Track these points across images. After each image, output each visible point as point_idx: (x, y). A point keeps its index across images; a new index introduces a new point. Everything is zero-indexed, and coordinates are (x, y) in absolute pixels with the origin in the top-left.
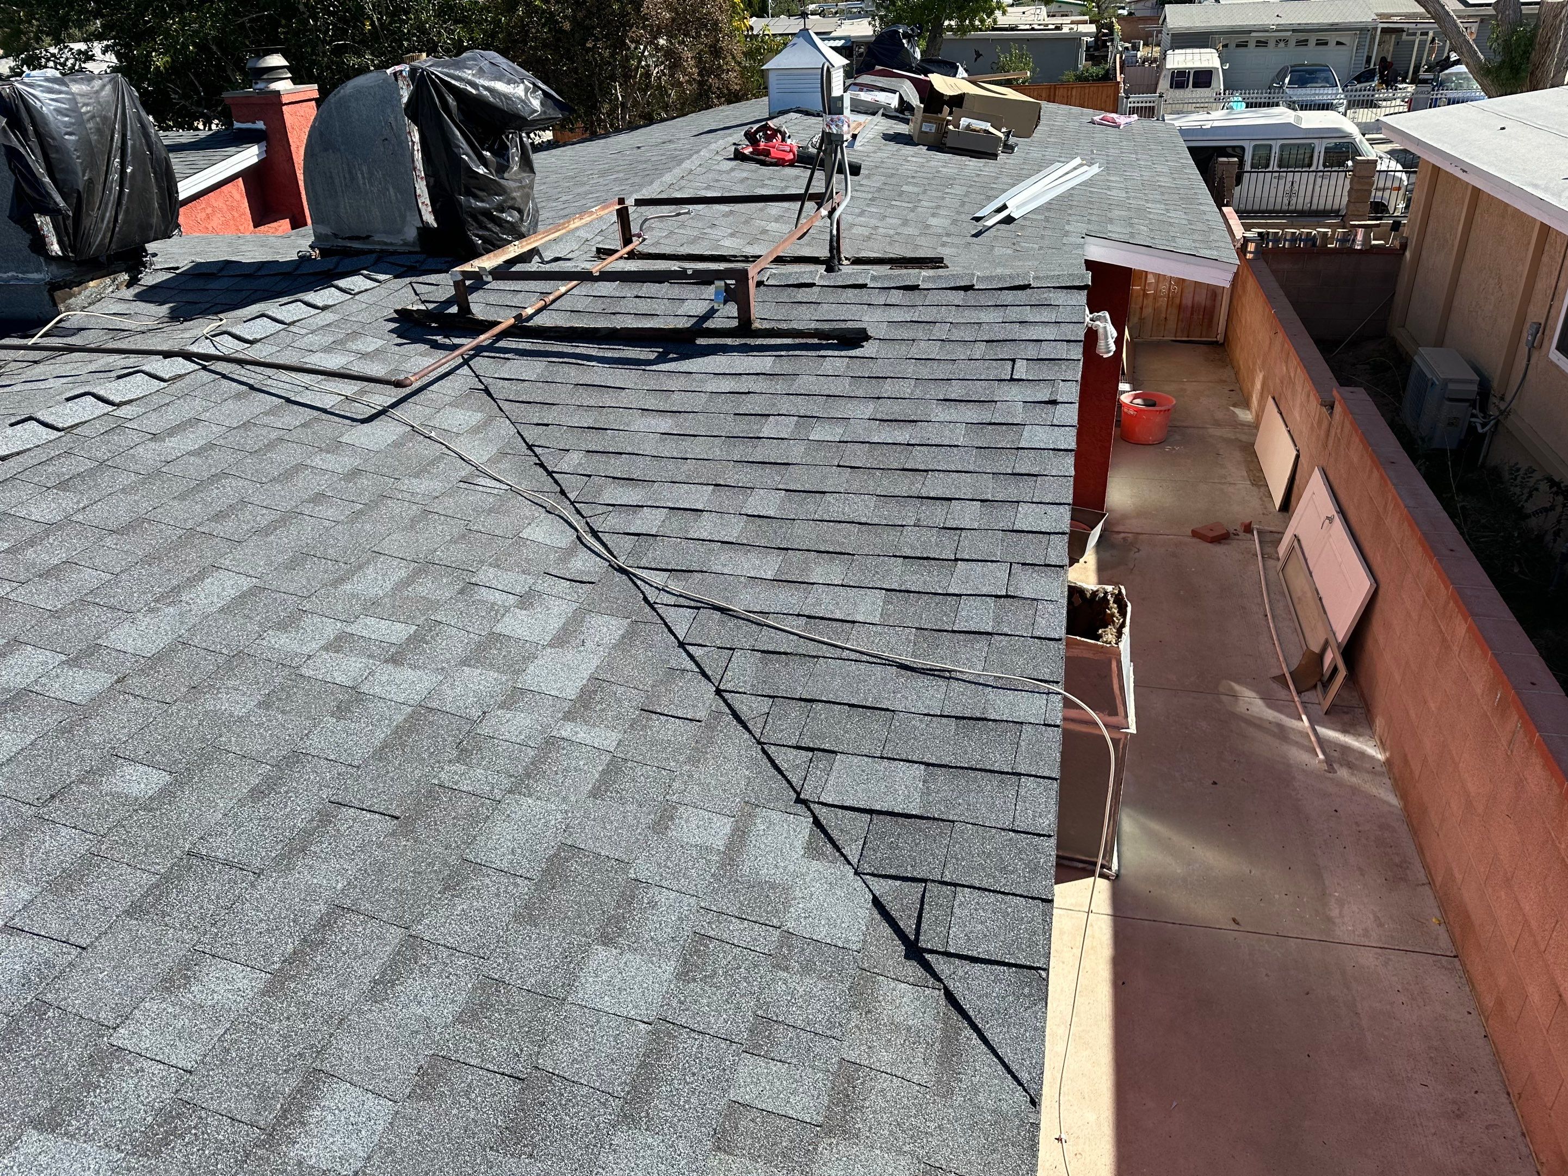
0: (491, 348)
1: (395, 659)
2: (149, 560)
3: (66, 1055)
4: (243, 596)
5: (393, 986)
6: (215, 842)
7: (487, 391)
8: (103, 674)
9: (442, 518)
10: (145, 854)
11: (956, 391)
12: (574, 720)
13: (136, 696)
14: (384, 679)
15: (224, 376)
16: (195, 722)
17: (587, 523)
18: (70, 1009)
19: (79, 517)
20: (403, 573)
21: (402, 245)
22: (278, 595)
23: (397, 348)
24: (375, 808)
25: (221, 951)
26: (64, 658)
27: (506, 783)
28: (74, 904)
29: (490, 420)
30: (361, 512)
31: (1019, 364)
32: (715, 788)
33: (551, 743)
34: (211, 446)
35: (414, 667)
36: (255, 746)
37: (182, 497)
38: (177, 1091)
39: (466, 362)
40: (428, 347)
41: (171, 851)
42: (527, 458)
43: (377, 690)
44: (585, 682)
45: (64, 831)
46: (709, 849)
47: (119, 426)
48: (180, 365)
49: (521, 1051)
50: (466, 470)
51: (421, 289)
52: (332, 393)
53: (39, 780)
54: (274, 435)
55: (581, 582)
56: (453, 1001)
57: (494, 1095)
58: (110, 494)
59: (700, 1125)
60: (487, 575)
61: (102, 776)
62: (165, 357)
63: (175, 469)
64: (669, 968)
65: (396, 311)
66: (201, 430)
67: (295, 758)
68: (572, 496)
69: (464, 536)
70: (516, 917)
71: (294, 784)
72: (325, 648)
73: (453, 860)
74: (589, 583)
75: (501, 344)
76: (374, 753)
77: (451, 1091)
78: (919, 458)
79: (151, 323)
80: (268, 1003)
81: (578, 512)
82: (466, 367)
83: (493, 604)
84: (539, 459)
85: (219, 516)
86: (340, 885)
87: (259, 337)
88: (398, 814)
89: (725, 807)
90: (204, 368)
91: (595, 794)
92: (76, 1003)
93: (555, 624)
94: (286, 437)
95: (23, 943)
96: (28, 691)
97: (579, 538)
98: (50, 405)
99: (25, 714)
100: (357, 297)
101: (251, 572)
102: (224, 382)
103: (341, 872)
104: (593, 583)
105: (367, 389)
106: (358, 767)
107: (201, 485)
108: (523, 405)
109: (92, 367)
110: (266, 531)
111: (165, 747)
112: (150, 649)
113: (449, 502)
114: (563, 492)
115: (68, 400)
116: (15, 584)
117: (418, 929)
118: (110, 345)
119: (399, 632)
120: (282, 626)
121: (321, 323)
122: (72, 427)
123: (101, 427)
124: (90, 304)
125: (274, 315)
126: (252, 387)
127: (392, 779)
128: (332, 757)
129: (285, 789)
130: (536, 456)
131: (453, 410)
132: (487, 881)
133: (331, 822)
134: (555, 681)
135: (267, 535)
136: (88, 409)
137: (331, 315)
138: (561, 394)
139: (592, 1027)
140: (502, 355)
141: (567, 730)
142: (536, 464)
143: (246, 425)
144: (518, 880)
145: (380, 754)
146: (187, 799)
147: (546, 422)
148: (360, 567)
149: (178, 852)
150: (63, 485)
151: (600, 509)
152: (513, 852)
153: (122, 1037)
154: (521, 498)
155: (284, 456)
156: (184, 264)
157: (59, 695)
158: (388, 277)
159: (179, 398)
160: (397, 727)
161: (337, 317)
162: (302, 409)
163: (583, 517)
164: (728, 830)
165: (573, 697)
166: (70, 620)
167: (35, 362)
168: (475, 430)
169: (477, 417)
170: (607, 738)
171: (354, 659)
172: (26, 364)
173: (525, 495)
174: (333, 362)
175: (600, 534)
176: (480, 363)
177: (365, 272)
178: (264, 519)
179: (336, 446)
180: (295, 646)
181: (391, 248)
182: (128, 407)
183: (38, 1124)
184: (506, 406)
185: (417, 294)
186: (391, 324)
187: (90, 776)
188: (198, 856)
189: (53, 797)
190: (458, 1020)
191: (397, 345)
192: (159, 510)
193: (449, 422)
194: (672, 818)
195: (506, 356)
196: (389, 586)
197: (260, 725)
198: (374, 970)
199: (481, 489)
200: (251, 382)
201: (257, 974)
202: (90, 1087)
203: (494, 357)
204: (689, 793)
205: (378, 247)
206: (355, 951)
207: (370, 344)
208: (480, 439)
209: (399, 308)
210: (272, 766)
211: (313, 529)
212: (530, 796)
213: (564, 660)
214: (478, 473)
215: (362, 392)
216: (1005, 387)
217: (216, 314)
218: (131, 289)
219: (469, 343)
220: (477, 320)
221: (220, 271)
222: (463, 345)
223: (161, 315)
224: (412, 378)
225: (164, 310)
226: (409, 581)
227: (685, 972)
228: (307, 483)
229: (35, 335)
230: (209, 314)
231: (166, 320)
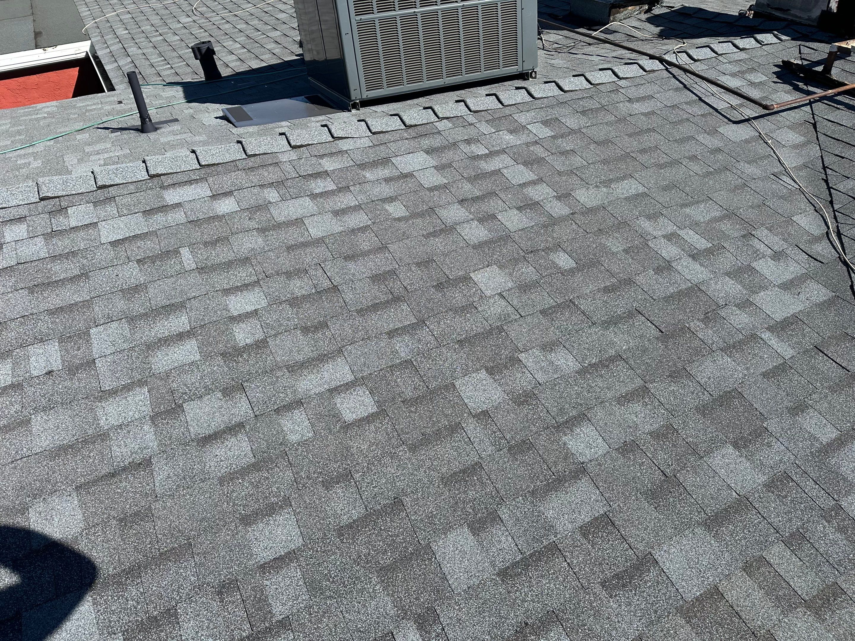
0: (831, 99)
1: (694, 257)
2: (605, 162)
3: (503, 351)
4: (637, 195)
5: (628, 402)
6: (582, 301)
7: (815, 126)
8: (567, 208)
9: (752, 192)
10: (555, 292)
12: (772, 332)
13: (576, 223)
14: (684, 264)
15: (674, 77)
16: (594, 246)
17: (838, 227)
18: (509, 336)
19: (584, 130)
20: (718, 214)
21: (806, 19)
22: (653, 201)
23: (773, 84)
24: (654, 322)
25: (567, 346)
26: (556, 195)
27: (721, 345)
28: (524, 298)
29: (809, 142)
30: (711, 173)
32: (838, 411)
33: (754, 337)
34: (653, 113)
35: (701, 265)
36: (615, 269)
37: (630, 136)
38: (533, 388)
39: (810, 103)
40: (791, 88)
41: (565, 296)
42: (819, 174)
43: (679, 268)
44: (789, 315)
45: (531, 267)
46: (816, 439)
47: (616, 91)
48: (656, 65)
49: (672, 465)
50: (778, 169)
51: (804, 50)
52: (725, 101)
53: (529, 243)
54: (685, 116)
55: (815, 259)
56: (651, 425)
57: (652, 474)
58: (601, 123)
59: (740, 554)
60: (762, 233)
61: (551, 252)
62: (650, 59)
63: (632, 120)
64: (762, 479)
65: (783, 61)
66: (652, 103)
67: (629, 282)
68: (836, 207)
69: (759, 206)
70: (697, 408)
71: (624, 294)
72: (664, 237)
73: (679, 365)
74: (820, 262)
75: (839, 98)
76: (665, 297)
77: (634, 460)
79: (648, 36)
80: (577, 377)
81: (835, 218)
82: (809, 106)
83: (758, 250)
84: (827, 177)
85: (643, 151)
86: (624, 347)
87: (700, 58)
88: (663, 331)
89: (839, 424)
90: (667, 69)
91: (765, 375)
92: (512, 335)
93: (788, 276)
94: (691, 119)
95: (504, 303)
96: (538, 203)
97: (827, 233)
98: (592, 70)
99: (534, 213)
100: (764, 47)
101: (646, 185)
102: (673, 80)
103: (627, 342)
104: (822, 263)
105: (745, 104)
106: (655, 300)
107: (641, 132)
108: (833, 140)
109: (615, 54)
110: (661, 166)
111: (579, 251)
112: (589, 205)
113: (760, 184)
114: (831, 202)
115: (601, 69)
116: (550, 154)
117: (650, 385)
118: (626, 44)
119: (702, 244)
120: (649, 217)
121: (737, 58)
122: (598, 84)
123: (609, 88)
124: (624, 19)
125: (714, 48)
126: (685, 86)
127: (668, 313)
128: (645, 289)
129: (619, 294)
130: (826, 174)
131: (789, 130)
132: (691, 384)
133: (632, 318)
134: (772, 307)
135: (661, 169)
136: (606, 77)
137: (745, 54)
139: (709, 477)
140: (836, 105)
141: (766, 335)
142: (823, 179)
143: (673, 107)
144: (706, 392)
145: (668, 299)
146: (579, 277)
147: (843, 155)
148: (698, 202)
149: (567, 298)
150: (584, 112)
151: (850, 221)
152: (709, 378)
153: (522, 357)
154: (803, 196)
155: (685, 130)
156: (677, 6)
157: (548, 210)
158: (788, 38)
159: (648, 83)
160: (681, 290)
161: (747, 56)
162: (705, 106)
163: (837, 222)
164: (833, 436)
165: (778, 320)
166: (564, 178)
167: (590, 44)
168: (795, 147)
169: (800, 139)
170: (786, 351)
171: (675, 247)
172: (585, 44)
173: (807, 195)
174: (733, 83)
175: (842, 236)
176: (819, 107)
177: (776, 32)
178: (664, 159)
179: (714, 132)
180: (650, 229)
181: (798, 20)
182: (624, 81)
184: (822, 138)
185: (800, 53)
186: (776, 68)
187: (547, 250)
188: (574, 303)
189: (532, 252)
190: (651, 433)
191: (774, 82)
192: (618, 138)
193: (782, 137)
194: (803, 411)
195: (839, 106)
196: (708, 218)
197: (621, 260)
198: (624, 391)
199: (782, 182)
200: (686, 83)
201: (577, 363)
202: (506, 367)
203: (830, 105)
204: (820, 405)
205: (790, 18)
206: (619, 378)
207: (758, 77)
208: (796, 153)
209: (786, 59)
210: (618, 280)
211: (683, 174)
212: (730, 357)
213: (783, 298)
214: (784, 172)
215: (741, 105)
217: (682, 38)
218: (646, 14)
219: (820, 92)
220: (832, 79)
221: (694, 13)
222: (815, 93)
223: (655, 33)
224: (775, 106)
225: (657, 30)
226: (720, 219)
227: (770, 486)
228: (691, 148)
229: (596, 30)
230: (679, 38)
231: (656, 36)
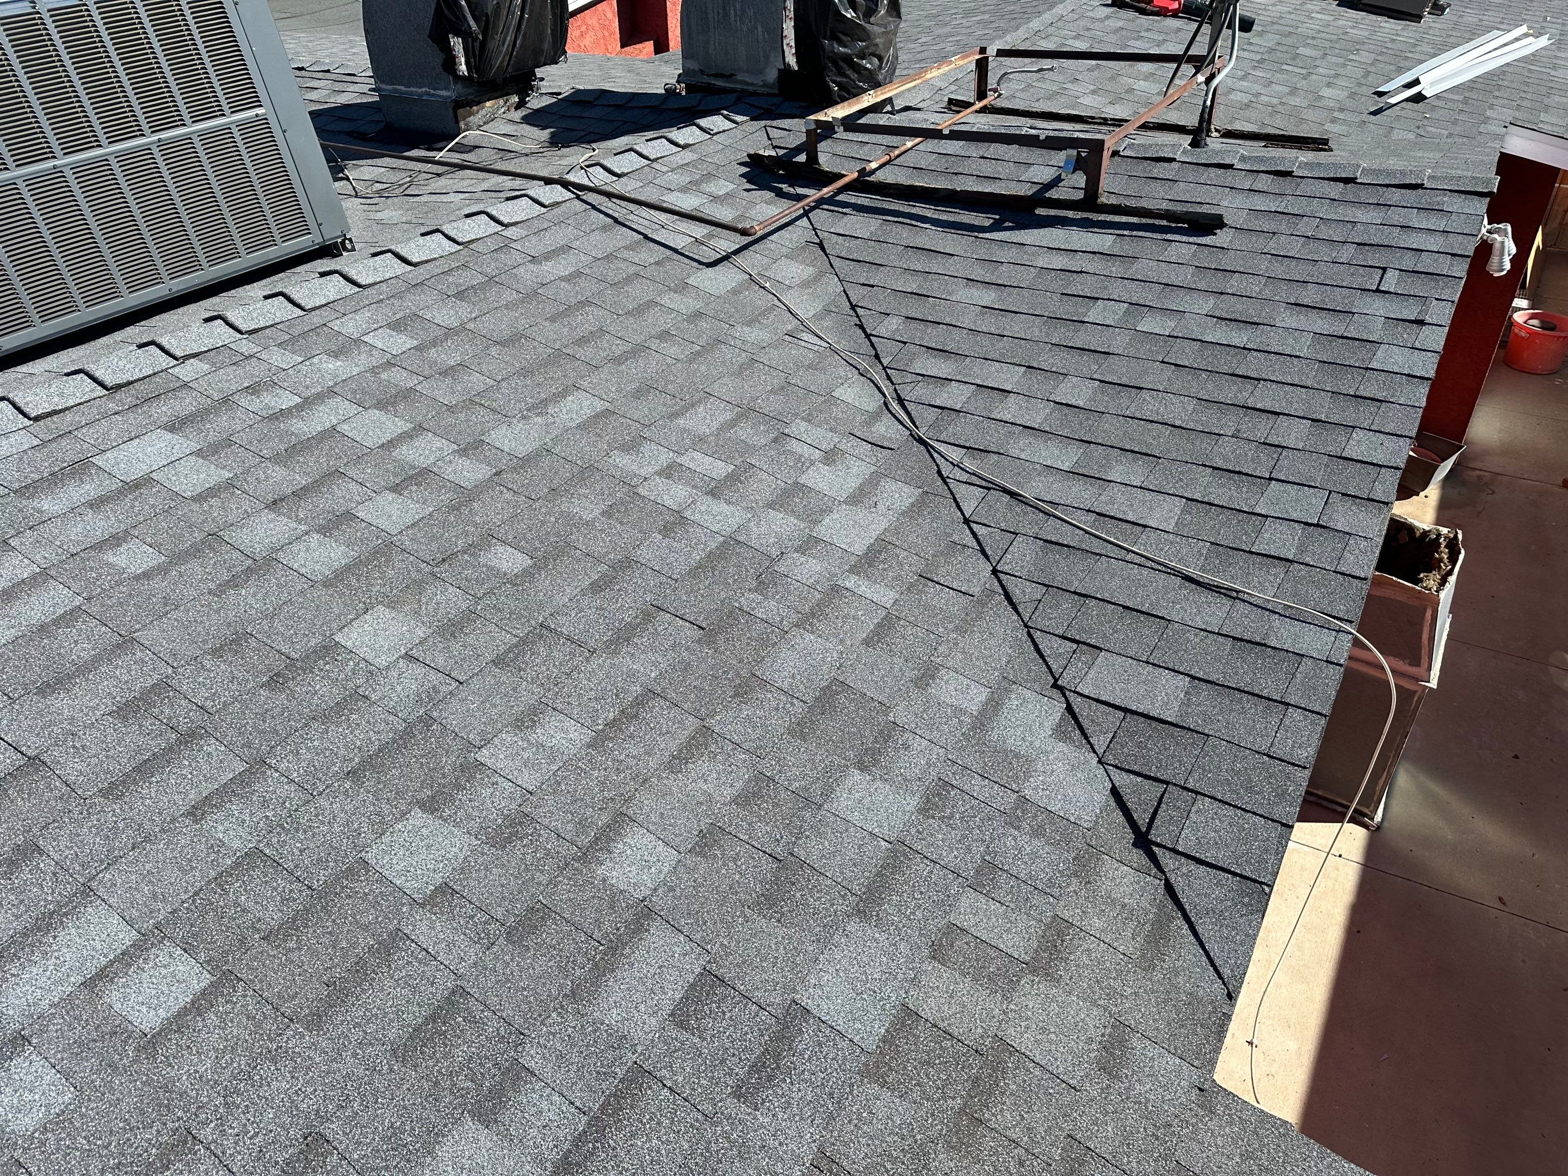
0: (831, 201)
1: (714, 493)
2: (525, 372)
3: (444, 760)
4: (597, 416)
5: (687, 763)
6: (561, 620)
7: (821, 245)
8: (484, 466)
9: (767, 368)
10: (509, 619)
11: (1310, 295)
12: (858, 574)
13: (509, 489)
14: (703, 509)
15: (594, 207)
16: (553, 519)
17: (895, 390)
18: (449, 727)
19: (471, 326)
20: (728, 416)
21: (763, 86)
22: (624, 420)
23: (745, 194)
24: (686, 617)
25: (560, 706)
26: (456, 447)
27: (794, 618)
28: (456, 647)
29: (821, 274)
30: (698, 353)
31: (1389, 273)
32: (977, 659)
33: (836, 590)
34: (579, 274)
35: (729, 503)
36: (598, 548)
37: (553, 319)
38: (520, 805)
39: (806, 214)
40: (773, 194)
41: (528, 621)
42: (849, 318)
43: (697, 517)
44: (872, 541)
45: (451, 589)
46: (963, 712)
47: (506, 246)
48: (557, 193)
49: (782, 838)
50: (792, 324)
51: (774, 133)
52: (684, 234)
53: (434, 546)
54: (632, 269)
55: (882, 447)
56: (732, 786)
57: (756, 867)
58: (496, 308)
59: (921, 935)
60: (799, 427)
61: (480, 550)
62: (546, 184)
63: (548, 292)
64: (912, 802)
65: (749, 156)
66: (571, 257)
67: (627, 564)
68: (885, 362)
69: (783, 388)
70: (790, 732)
71: (625, 585)
72: (659, 473)
73: (744, 673)
74: (889, 449)
75: (841, 197)
76: (690, 571)
77: (723, 855)
78: (1253, 365)
79: (534, 147)
80: (592, 755)
81: (889, 378)
82: (805, 218)
83: (801, 456)
84: (860, 321)
85: (582, 341)
86: (653, 674)
87: (626, 171)
88: (704, 626)
89: (984, 677)
90: (578, 197)
91: (867, 642)
92: (454, 722)
93: (853, 483)
94: (642, 273)
95: (419, 670)
96: (427, 470)
97: (885, 404)
98: (451, 219)
99: (425, 490)
100: (715, 138)
101: (604, 396)
102: (594, 213)
103: (655, 664)
104: (892, 449)
105: (714, 233)
106: (676, 581)
107: (569, 310)
108: (853, 263)
109: (485, 186)
110: (617, 360)
111: (529, 536)
112: (522, 451)
113: (774, 353)
114: (877, 357)
115: (467, 216)
116: (421, 378)
117: (710, 722)
118: (499, 166)
119: (720, 469)
120: (627, 448)
121: (681, 162)
122: (469, 242)
123: (491, 244)
124: (485, 123)
125: (640, 150)
126: (616, 220)
127: (702, 596)
128: (657, 568)
129: (618, 587)
130: (858, 316)
131: (788, 261)
132: (769, 696)
133: (651, 622)
134: (846, 536)
135: (619, 364)
136: (481, 226)
137: (690, 154)
138: (891, 256)
139: (841, 833)
140: (840, 210)
141: (851, 582)
142: (856, 325)
143: (609, 257)
144: (795, 701)
145: (695, 572)
146: (543, 581)
147: (871, 283)
148: (693, 405)
149: (533, 622)
150: (460, 295)
151: (909, 378)
152: (793, 677)
153: (484, 755)
154: (836, 356)
155: (639, 292)
156: (566, 91)
157: (451, 477)
158: (745, 118)
159: (555, 225)
160: (710, 552)
161: (695, 157)
162: (657, 247)
163: (893, 383)
164: (983, 698)
165: (860, 553)
166: (462, 416)
167: (439, 175)
168: (805, 284)
169: (808, 272)
170: (885, 596)
171: (680, 487)
172: (430, 176)
173: (842, 354)
174: (687, 203)
175: (906, 403)
176: (819, 216)
177: (725, 112)
178: (619, 348)
179: (683, 287)
180: (634, 467)
181: (750, 88)
182: (514, 228)
183: (422, 806)
184: (836, 262)
185: (769, 139)
186: (742, 168)
187: (471, 549)
188: (548, 628)
189: (444, 560)
190: (734, 800)
191: (746, 190)
192: (533, 328)
193: (783, 274)
194: (933, 677)
195: (844, 210)
196: (715, 425)
197: (602, 531)
198: (673, 747)
199: (803, 344)
200: (616, 215)
201: (585, 730)
202: (459, 787)
203: (832, 211)
204: (952, 658)
205: (739, 86)
206: (660, 729)
207: (722, 187)
208: (808, 294)
209: (752, 152)
210: (609, 567)
211: (657, 364)
212: (812, 633)
213: (857, 518)
214: (802, 328)
215: (710, 236)
216: (1368, 298)
217: (589, 142)
218: (519, 111)
219: (813, 194)
220: (823, 171)
221: (596, 99)
222: (806, 196)
223: (543, 139)
224: (757, 228)
225: (545, 134)
226: (732, 424)
227: (925, 810)
228: (657, 321)
229: (441, 150)
230: (583, 143)
231: (547, 144)
